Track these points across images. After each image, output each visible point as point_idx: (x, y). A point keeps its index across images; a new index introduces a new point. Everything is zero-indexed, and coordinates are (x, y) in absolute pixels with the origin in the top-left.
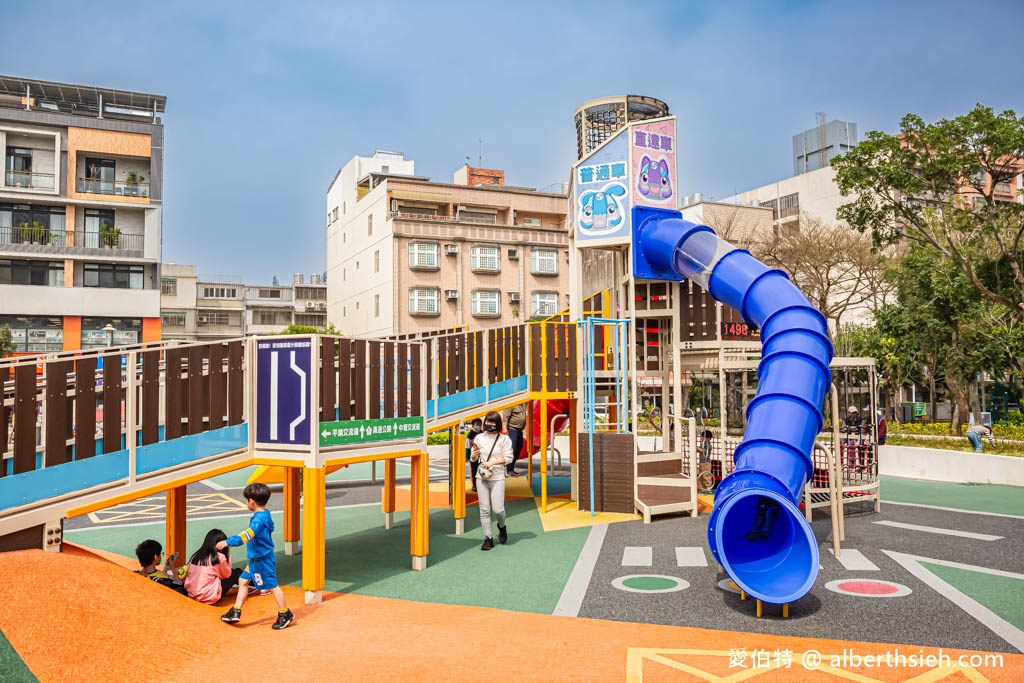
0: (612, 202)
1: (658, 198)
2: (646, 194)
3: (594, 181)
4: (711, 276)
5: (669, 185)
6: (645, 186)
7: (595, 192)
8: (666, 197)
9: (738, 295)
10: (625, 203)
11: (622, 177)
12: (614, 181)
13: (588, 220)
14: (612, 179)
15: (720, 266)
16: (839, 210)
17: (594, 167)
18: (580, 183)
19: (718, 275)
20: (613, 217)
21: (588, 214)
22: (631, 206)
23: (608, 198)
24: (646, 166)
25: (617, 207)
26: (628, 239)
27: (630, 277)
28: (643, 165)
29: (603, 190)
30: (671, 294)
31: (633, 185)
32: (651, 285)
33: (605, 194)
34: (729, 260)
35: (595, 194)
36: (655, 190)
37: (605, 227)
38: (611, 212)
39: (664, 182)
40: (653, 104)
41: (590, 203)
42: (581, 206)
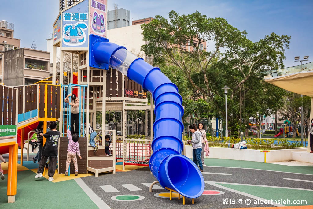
0: (80, 31)
1: (99, 32)
2: (95, 29)
3: (71, 20)
4: (129, 68)
5: (104, 27)
6: (95, 26)
7: (72, 25)
8: (103, 32)
9: (142, 77)
10: (86, 32)
11: (85, 20)
12: (81, 21)
13: (68, 38)
14: (80, 20)
15: (133, 64)
17: (71, 13)
18: (64, 20)
19: (132, 68)
20: (81, 38)
21: (68, 35)
22: (89, 34)
23: (78, 29)
24: (96, 16)
25: (82, 33)
26: (87, 49)
28: (94, 16)
29: (76, 25)
30: (102, 75)
31: (91, 24)
33: (76, 27)
34: (136, 62)
35: (71, 27)
36: (98, 28)
37: (76, 42)
38: (80, 35)
39: (102, 25)
41: (69, 30)
42: (65, 31)
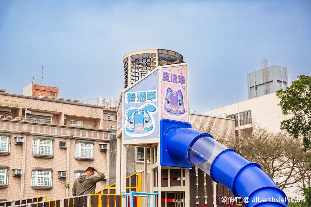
0: (147, 116)
1: (176, 114)
2: (169, 111)
3: (136, 102)
4: (212, 166)
5: (183, 106)
6: (168, 106)
7: (136, 109)
8: (181, 113)
9: (230, 178)
10: (156, 117)
11: (153, 100)
12: (148, 102)
13: (131, 127)
14: (147, 101)
15: (218, 160)
16: (282, 123)
17: (136, 93)
18: (127, 102)
19: (216, 165)
20: (148, 125)
21: (131, 123)
22: (160, 119)
23: (145, 113)
24: (169, 93)
25: (150, 119)
26: (157, 140)
27: (158, 164)
28: (167, 93)
29: (141, 108)
30: (184, 176)
31: (161, 106)
32: (171, 170)
33: (142, 111)
34: (224, 156)
35: (136, 111)
36: (175, 109)
37: (141, 132)
38: (147, 122)
39: (180, 104)
40: (174, 55)
41: (133, 116)
42: (127, 118)
